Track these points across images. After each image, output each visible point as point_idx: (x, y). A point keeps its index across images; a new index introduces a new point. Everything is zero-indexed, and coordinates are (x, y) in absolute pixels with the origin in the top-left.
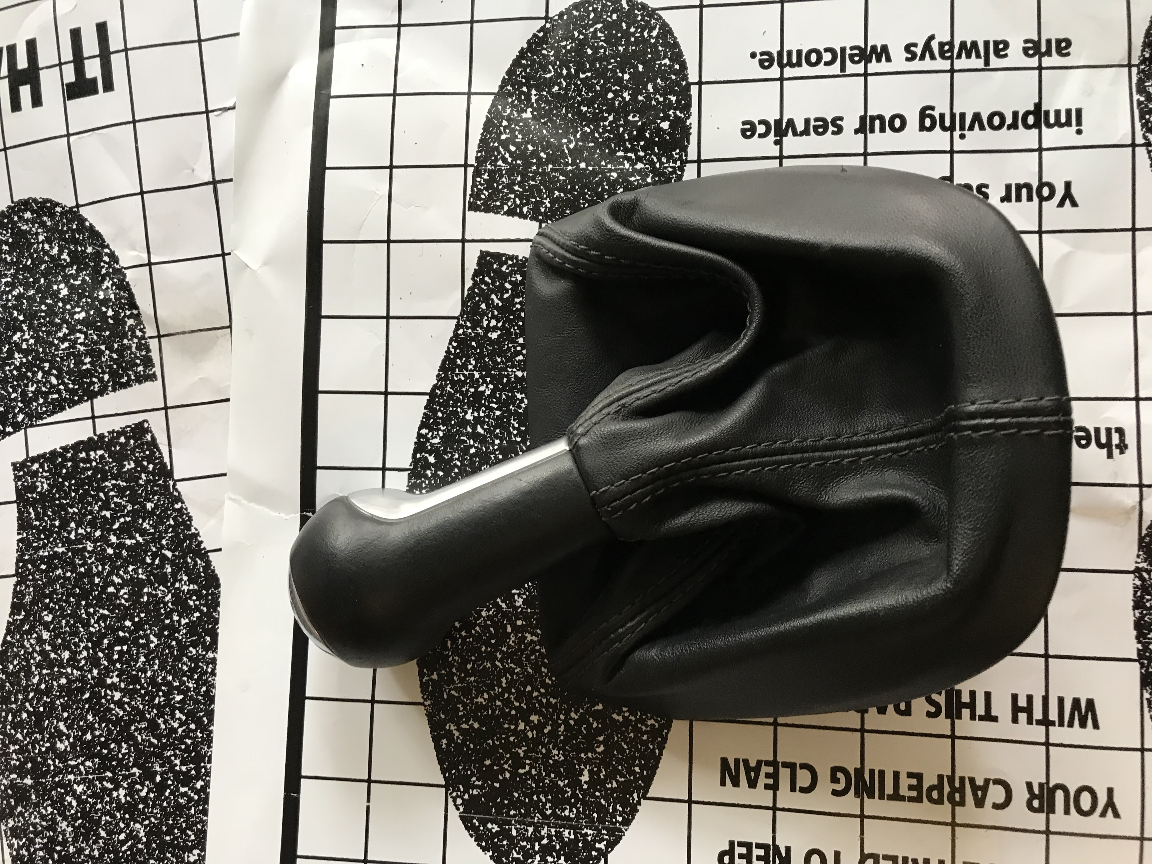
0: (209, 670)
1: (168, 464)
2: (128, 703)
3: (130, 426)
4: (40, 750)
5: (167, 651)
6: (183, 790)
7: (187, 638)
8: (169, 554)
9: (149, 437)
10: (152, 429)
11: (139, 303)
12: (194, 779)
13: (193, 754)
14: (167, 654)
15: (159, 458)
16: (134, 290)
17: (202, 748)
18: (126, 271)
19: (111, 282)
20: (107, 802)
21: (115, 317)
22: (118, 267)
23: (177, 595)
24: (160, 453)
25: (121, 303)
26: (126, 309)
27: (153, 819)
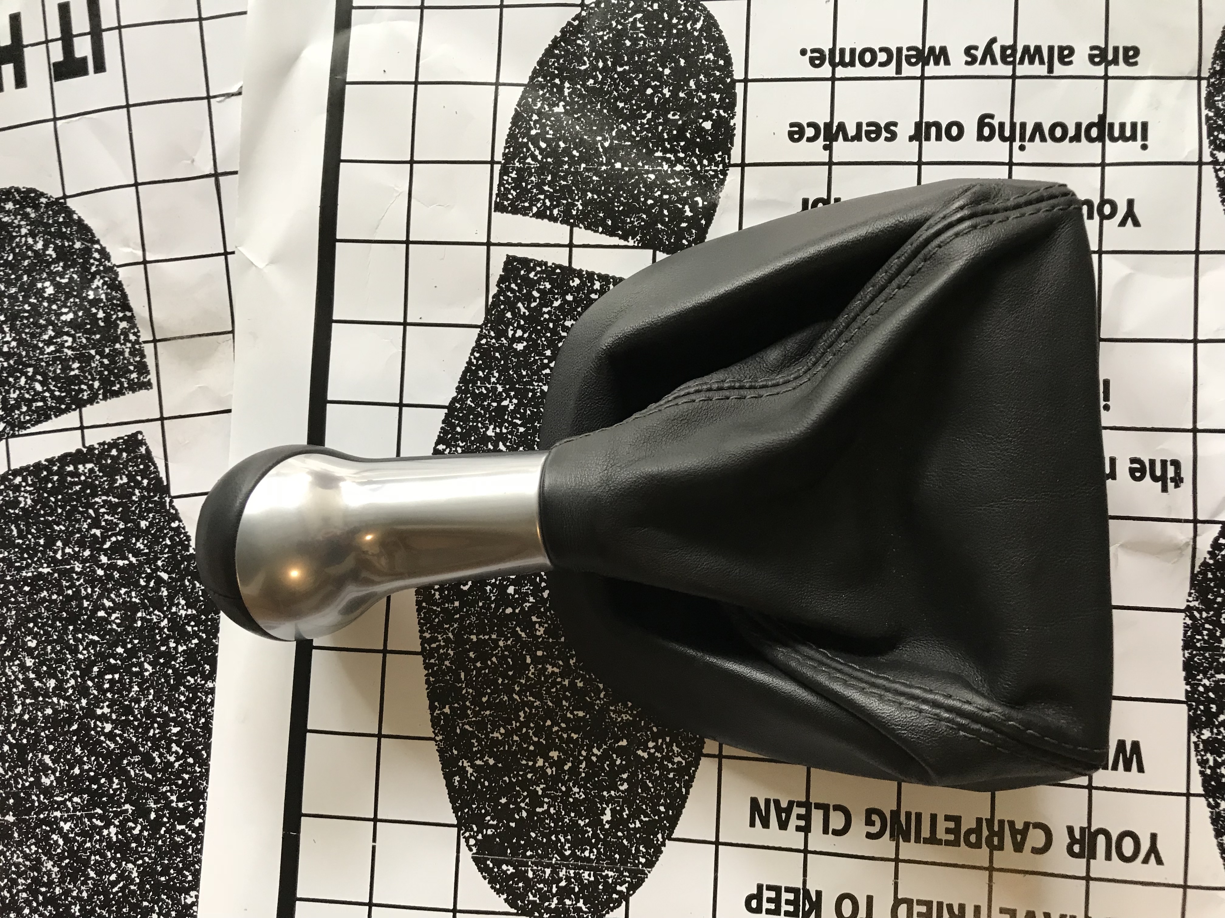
0: (209, 700)
1: (164, 479)
2: (120, 735)
3: (122, 438)
4: (23, 785)
5: (163, 680)
6: (179, 827)
7: (184, 667)
8: (165, 576)
9: (143, 450)
10: (147, 441)
11: (132, 303)
12: (192, 816)
13: (191, 790)
14: (162, 684)
15: (154, 473)
16: (127, 290)
17: (200, 784)
18: (118, 270)
19: (102, 281)
20: (96, 841)
21: (107, 319)
22: (109, 264)
23: (174, 620)
24: (156, 467)
25: (113, 304)
26: (119, 311)
27: (147, 859)
